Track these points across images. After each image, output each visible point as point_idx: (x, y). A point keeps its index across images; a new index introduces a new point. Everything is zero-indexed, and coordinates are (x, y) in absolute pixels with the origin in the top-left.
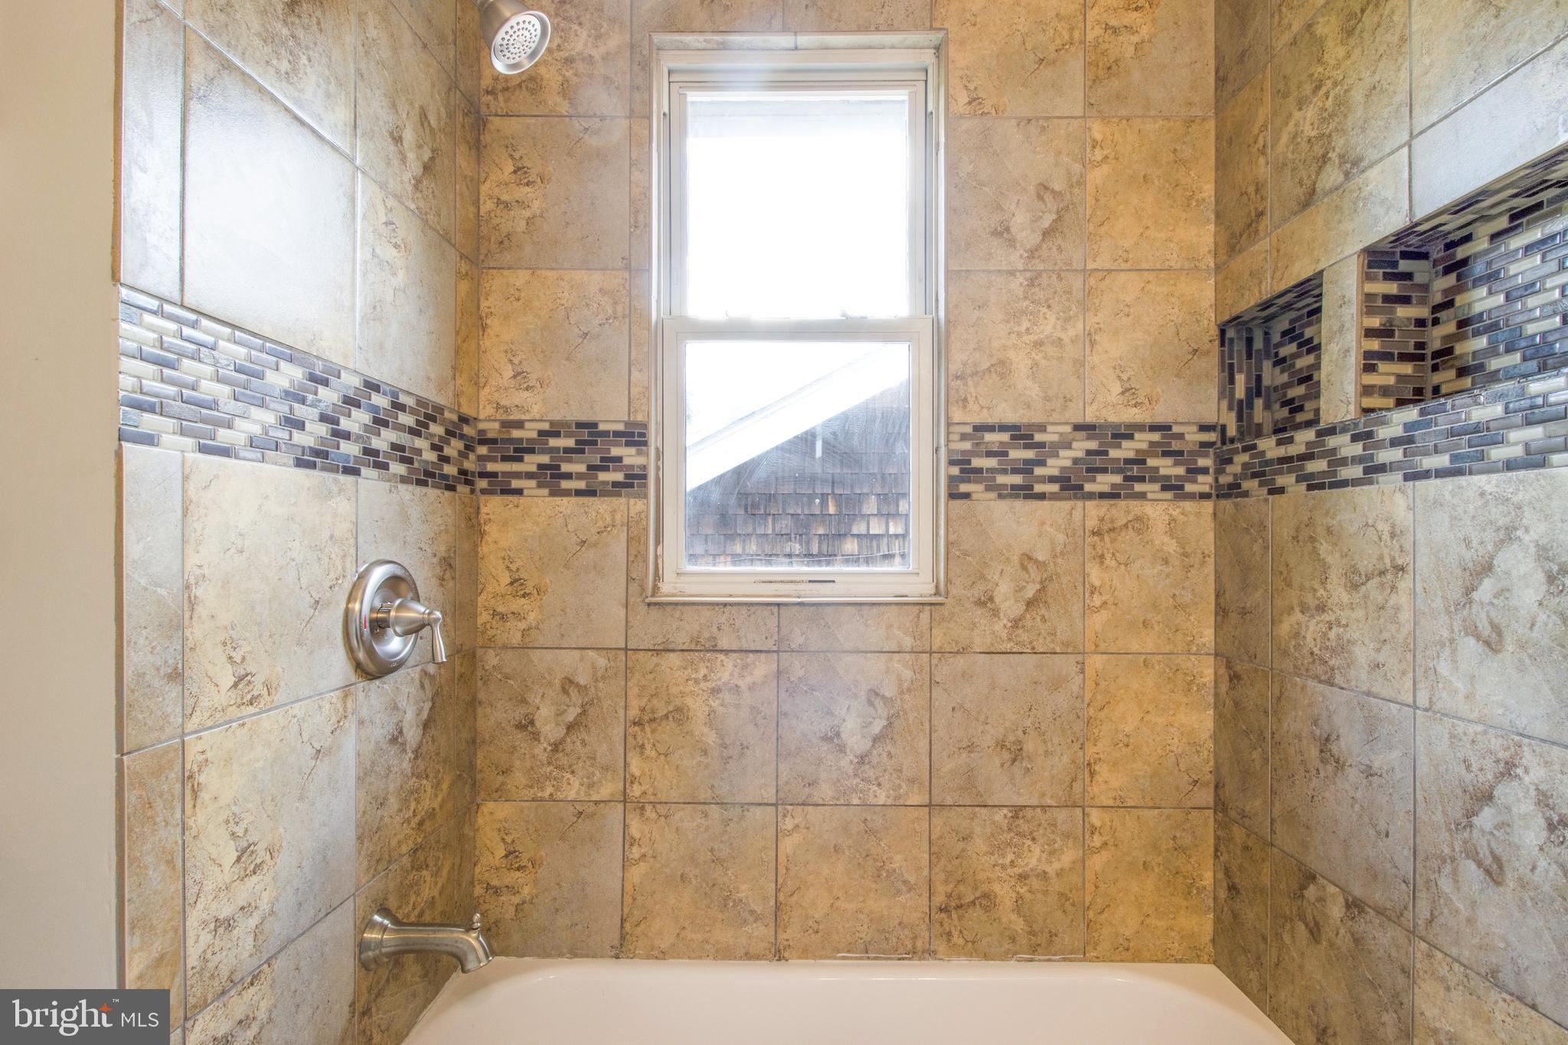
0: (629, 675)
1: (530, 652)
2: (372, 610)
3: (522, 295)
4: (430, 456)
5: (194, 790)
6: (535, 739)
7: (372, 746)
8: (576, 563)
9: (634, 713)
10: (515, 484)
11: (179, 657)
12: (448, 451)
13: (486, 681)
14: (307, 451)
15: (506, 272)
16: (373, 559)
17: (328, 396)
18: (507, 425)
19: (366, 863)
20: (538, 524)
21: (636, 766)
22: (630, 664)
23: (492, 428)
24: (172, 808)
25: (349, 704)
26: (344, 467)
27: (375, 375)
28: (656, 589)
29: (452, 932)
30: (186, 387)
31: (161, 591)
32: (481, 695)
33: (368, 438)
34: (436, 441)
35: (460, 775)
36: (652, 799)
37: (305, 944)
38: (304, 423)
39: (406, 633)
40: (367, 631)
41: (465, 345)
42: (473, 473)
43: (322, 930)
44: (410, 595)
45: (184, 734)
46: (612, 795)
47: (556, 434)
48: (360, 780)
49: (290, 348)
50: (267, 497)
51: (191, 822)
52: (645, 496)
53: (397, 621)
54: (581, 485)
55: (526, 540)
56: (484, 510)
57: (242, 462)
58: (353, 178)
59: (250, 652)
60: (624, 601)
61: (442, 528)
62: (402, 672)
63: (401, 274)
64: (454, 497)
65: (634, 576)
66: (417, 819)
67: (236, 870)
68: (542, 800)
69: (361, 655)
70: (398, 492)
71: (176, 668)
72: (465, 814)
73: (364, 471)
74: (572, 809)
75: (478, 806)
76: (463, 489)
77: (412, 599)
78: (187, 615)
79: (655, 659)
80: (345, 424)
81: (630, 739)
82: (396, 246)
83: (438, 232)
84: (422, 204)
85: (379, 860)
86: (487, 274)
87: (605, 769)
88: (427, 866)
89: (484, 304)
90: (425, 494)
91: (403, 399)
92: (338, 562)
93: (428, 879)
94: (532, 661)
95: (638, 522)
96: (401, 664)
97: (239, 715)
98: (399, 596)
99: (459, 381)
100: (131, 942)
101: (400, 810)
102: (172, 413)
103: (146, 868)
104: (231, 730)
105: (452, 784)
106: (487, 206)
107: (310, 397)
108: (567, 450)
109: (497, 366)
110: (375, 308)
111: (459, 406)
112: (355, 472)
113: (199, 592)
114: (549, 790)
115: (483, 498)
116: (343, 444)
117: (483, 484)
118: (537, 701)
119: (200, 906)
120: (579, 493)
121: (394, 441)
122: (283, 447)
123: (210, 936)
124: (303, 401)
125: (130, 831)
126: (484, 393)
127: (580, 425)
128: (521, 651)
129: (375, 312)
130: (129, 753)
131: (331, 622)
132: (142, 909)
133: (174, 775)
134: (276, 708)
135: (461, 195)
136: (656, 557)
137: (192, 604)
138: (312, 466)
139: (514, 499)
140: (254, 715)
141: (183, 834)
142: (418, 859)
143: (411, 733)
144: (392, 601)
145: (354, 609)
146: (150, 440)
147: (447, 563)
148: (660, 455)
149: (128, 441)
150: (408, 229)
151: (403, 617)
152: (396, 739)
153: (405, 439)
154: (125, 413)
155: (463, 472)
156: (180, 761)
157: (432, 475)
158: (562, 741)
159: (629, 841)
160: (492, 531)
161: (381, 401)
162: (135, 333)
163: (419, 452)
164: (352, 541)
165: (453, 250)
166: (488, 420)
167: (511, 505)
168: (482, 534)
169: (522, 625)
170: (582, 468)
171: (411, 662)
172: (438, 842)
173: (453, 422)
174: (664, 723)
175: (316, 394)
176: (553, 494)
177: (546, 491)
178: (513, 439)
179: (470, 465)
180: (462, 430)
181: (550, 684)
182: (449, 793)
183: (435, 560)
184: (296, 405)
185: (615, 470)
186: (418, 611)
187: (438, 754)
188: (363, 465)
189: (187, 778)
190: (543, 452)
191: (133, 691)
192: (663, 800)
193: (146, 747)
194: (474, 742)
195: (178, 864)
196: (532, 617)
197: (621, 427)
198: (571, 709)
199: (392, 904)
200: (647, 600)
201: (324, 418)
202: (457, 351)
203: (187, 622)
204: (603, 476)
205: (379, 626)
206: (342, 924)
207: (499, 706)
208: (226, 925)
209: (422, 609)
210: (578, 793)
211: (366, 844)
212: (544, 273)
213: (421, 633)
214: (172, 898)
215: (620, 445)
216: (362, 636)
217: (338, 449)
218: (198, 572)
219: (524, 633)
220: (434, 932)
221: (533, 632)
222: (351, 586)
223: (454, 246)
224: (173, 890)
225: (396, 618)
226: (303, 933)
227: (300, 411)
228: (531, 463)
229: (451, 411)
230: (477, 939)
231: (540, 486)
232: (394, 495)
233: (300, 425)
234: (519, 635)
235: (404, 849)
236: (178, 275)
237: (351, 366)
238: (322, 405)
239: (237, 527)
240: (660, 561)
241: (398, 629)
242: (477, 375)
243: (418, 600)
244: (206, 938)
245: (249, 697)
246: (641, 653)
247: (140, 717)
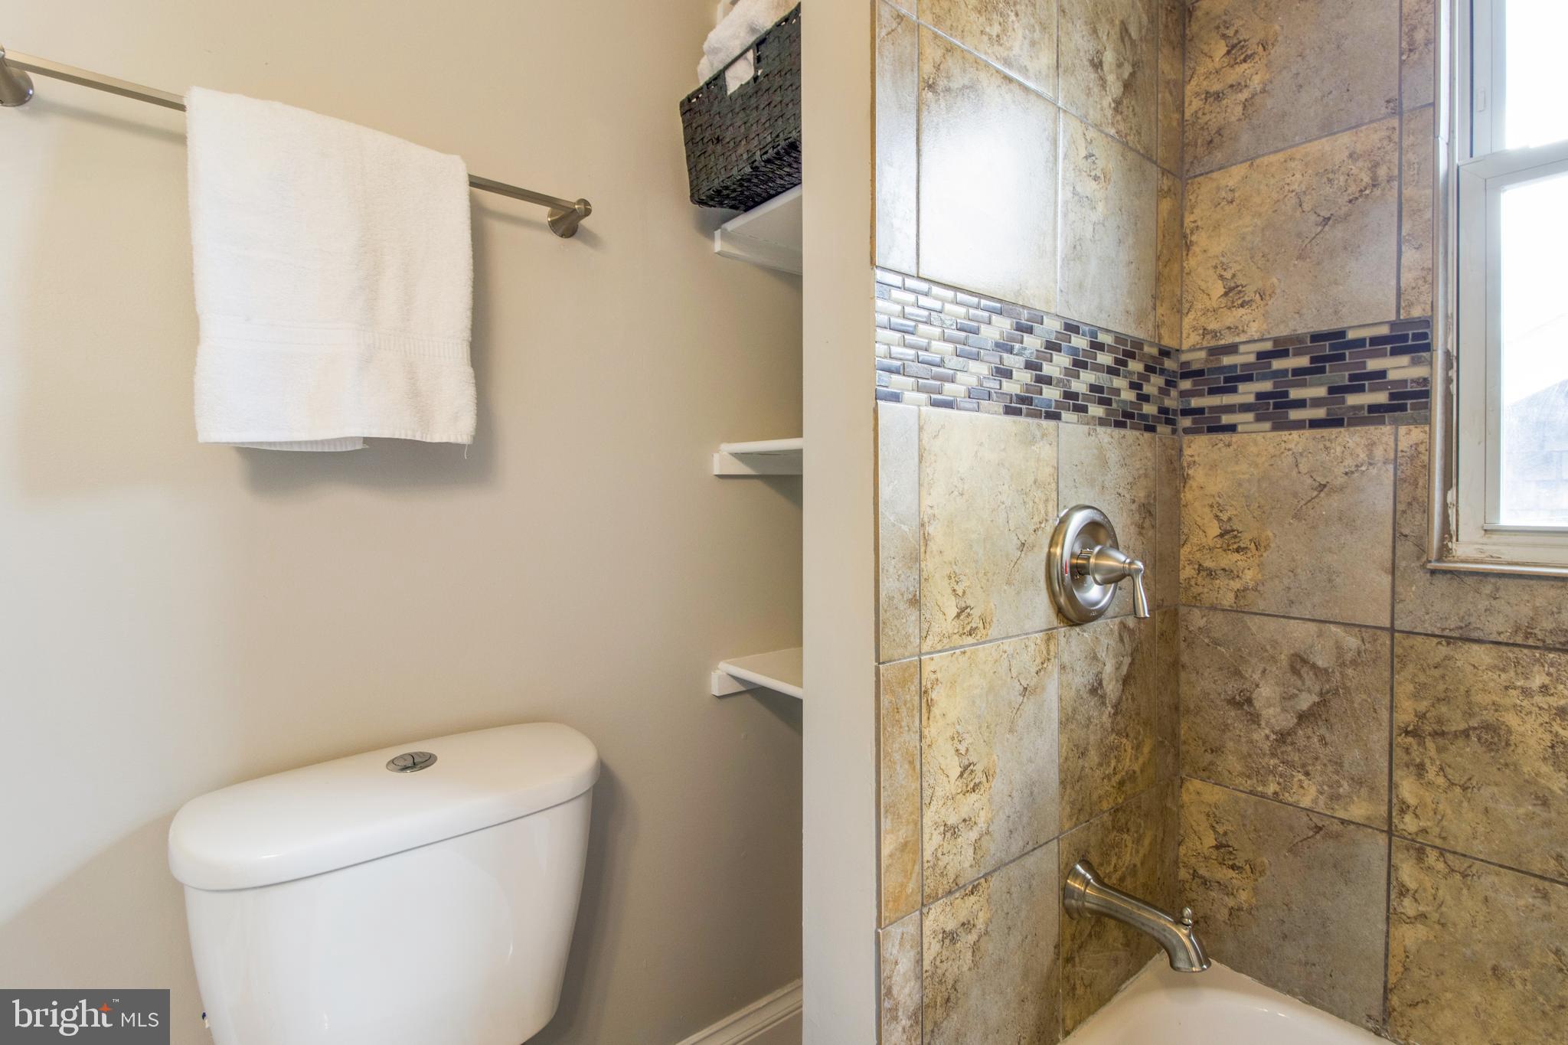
0: (1397, 666)
1: (1247, 618)
2: (1073, 555)
3: (1237, 195)
4: (1128, 395)
5: (928, 705)
6: (1254, 722)
7: (1073, 693)
8: (1311, 512)
9: (1405, 716)
10: (1226, 419)
11: (917, 586)
12: (1148, 389)
13: (1190, 645)
14: (1014, 398)
15: (1215, 175)
16: (1074, 504)
17: (1032, 343)
18: (1216, 352)
19: (1068, 809)
20: (1257, 465)
21: (1408, 789)
22: (1398, 650)
23: (1197, 358)
24: (913, 716)
25: (1052, 647)
26: (1046, 412)
27: (1075, 316)
28: (1444, 551)
29: (1160, 917)
30: (921, 349)
31: (905, 528)
32: (1185, 658)
33: (1068, 381)
34: (1135, 379)
35: (1162, 742)
36: (1438, 842)
37: (1014, 871)
38: (1011, 371)
39: (1105, 582)
40: (1067, 576)
41: (1167, 270)
42: (1175, 412)
43: (1030, 861)
44: (1109, 543)
45: (920, 654)
46: (1368, 818)
47: (1283, 354)
48: (1063, 724)
49: (1000, 301)
50: (981, 444)
51: (926, 732)
52: (1428, 421)
53: (1097, 568)
54: (1320, 413)
55: (1240, 485)
56: (1187, 452)
57: (962, 412)
58: (1055, 121)
59: (969, 587)
60: (1388, 565)
61: (1141, 472)
62: (1101, 622)
63: (1101, 207)
64: (1153, 438)
65: (1406, 531)
66: (1118, 778)
67: (959, 783)
68: (1263, 796)
69: (1062, 600)
70: (1096, 435)
71: (915, 595)
72: (1168, 785)
73: (1065, 415)
74: (1305, 819)
75: (1182, 780)
76: (1163, 429)
77: (1111, 546)
78: (922, 550)
79: (1444, 650)
80: (1048, 369)
81: (1399, 753)
82: (1096, 178)
83: (1138, 152)
84: (1122, 127)
85: (1081, 810)
86: (1192, 184)
87: (1358, 782)
88: (1128, 830)
89: (1188, 219)
90: (1124, 437)
91: (1102, 338)
92: (1041, 507)
93: (1130, 845)
94: (1249, 629)
95: (1412, 458)
96: (1101, 613)
97: (961, 643)
98: (1098, 543)
99: (1160, 311)
100: (886, 824)
101: (1100, 765)
102: (911, 373)
103: (895, 763)
104: (955, 656)
105: (1152, 751)
106: (1193, 105)
107: (1017, 346)
108: (1297, 372)
109: (1203, 286)
110: (1075, 247)
111: (1160, 337)
112: (1056, 416)
113: (930, 529)
114: (1272, 788)
115: (1186, 438)
116: (1047, 390)
117: (1186, 422)
118: (1256, 676)
119: (933, 808)
120: (1315, 424)
121: (1093, 382)
122: (994, 396)
123: (940, 838)
124: (1011, 351)
125: (885, 729)
126: (1188, 321)
127: (1316, 337)
128: (1234, 615)
129: (1076, 251)
130: (883, 663)
131: (1035, 564)
132: (893, 798)
133: (915, 687)
134: (990, 641)
135: (1164, 104)
136: (1445, 506)
137: (926, 539)
138: (1017, 412)
139: (1225, 437)
140: (973, 645)
141: (921, 741)
142: (1120, 819)
143: (1111, 687)
144: (1092, 548)
145: (1055, 554)
146: (896, 398)
147: (1146, 510)
148: (1452, 360)
149: (881, 399)
150: (1108, 159)
151: (1103, 566)
152: (1096, 689)
153: (1103, 379)
154: (880, 375)
155: (1163, 410)
156: (918, 676)
157: (1131, 416)
158: (1291, 732)
159: (1395, 889)
160: (1198, 475)
161: (1080, 342)
162: (885, 308)
163: (1117, 392)
164: (1054, 486)
165: (1155, 168)
166: (1193, 349)
167: (1221, 445)
168: (1185, 479)
169: (1236, 585)
170: (1321, 392)
171: (1110, 612)
172: (1139, 807)
173: (1152, 357)
174: (1460, 742)
175: (1022, 342)
176: (1276, 427)
177: (1267, 425)
178: (1225, 367)
179: (1172, 402)
180: (1163, 364)
181: (1273, 659)
182: (1150, 759)
183: (1134, 507)
184: (1005, 355)
185: (1372, 390)
186: (1118, 559)
187: (1138, 714)
188: (1063, 409)
189: (923, 693)
190: (1264, 377)
191: (886, 611)
192: (1459, 849)
193: (895, 660)
194: (1177, 708)
195: (917, 763)
196: (1249, 576)
197: (1384, 330)
198: (1304, 695)
199: (1095, 859)
200: (1430, 566)
201: (1030, 366)
202: (1158, 278)
203: (922, 555)
204: (1353, 400)
205: (1080, 572)
206: (1047, 861)
207: (1206, 674)
208: (951, 831)
209: (1122, 558)
210: (1315, 801)
211: (1068, 791)
212: (1266, 160)
213: (1120, 584)
214: (914, 795)
215: (1383, 355)
216: (1063, 580)
217: (1041, 394)
218: (930, 511)
219: (1238, 594)
220: (1139, 908)
221: (1251, 595)
222: (1052, 531)
223: (1155, 163)
224: (913, 787)
225: (1096, 565)
226: (1014, 860)
227: (1010, 360)
228: (1247, 393)
229: (1152, 344)
230: (1188, 937)
231: (1259, 419)
232: (1093, 438)
233: (1007, 374)
234: (1232, 595)
235: (1105, 806)
236: (915, 251)
237: (1053, 311)
238: (1027, 352)
239: (959, 472)
240: (1452, 512)
241: (1098, 577)
242: (1180, 302)
243: (1117, 548)
244: (937, 838)
245: (968, 628)
246: (1419, 639)
247: (891, 633)
